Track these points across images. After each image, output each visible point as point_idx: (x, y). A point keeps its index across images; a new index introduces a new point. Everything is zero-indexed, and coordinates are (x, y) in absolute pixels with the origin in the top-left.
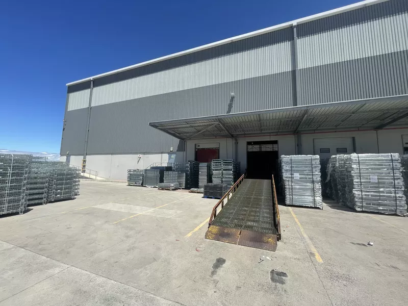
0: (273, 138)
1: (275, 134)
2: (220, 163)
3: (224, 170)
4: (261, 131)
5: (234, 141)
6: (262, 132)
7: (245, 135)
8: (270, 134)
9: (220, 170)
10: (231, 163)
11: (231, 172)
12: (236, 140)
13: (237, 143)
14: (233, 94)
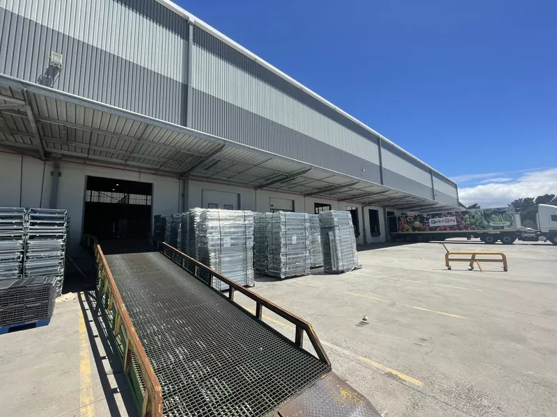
0: (144, 178)
1: (153, 172)
2: (20, 218)
3: (32, 238)
4: (126, 161)
5: (49, 169)
6: (128, 162)
7: (85, 161)
8: (140, 170)
9: (19, 238)
10: (62, 218)
11: (61, 242)
12: (57, 167)
13: (60, 174)
14: (58, 59)
